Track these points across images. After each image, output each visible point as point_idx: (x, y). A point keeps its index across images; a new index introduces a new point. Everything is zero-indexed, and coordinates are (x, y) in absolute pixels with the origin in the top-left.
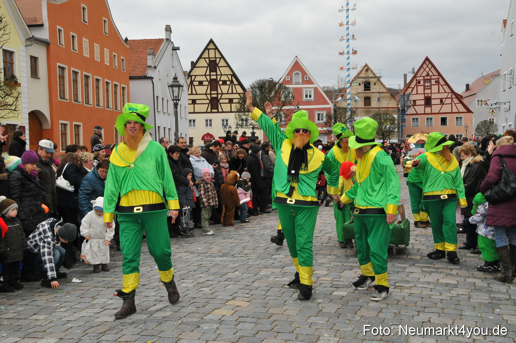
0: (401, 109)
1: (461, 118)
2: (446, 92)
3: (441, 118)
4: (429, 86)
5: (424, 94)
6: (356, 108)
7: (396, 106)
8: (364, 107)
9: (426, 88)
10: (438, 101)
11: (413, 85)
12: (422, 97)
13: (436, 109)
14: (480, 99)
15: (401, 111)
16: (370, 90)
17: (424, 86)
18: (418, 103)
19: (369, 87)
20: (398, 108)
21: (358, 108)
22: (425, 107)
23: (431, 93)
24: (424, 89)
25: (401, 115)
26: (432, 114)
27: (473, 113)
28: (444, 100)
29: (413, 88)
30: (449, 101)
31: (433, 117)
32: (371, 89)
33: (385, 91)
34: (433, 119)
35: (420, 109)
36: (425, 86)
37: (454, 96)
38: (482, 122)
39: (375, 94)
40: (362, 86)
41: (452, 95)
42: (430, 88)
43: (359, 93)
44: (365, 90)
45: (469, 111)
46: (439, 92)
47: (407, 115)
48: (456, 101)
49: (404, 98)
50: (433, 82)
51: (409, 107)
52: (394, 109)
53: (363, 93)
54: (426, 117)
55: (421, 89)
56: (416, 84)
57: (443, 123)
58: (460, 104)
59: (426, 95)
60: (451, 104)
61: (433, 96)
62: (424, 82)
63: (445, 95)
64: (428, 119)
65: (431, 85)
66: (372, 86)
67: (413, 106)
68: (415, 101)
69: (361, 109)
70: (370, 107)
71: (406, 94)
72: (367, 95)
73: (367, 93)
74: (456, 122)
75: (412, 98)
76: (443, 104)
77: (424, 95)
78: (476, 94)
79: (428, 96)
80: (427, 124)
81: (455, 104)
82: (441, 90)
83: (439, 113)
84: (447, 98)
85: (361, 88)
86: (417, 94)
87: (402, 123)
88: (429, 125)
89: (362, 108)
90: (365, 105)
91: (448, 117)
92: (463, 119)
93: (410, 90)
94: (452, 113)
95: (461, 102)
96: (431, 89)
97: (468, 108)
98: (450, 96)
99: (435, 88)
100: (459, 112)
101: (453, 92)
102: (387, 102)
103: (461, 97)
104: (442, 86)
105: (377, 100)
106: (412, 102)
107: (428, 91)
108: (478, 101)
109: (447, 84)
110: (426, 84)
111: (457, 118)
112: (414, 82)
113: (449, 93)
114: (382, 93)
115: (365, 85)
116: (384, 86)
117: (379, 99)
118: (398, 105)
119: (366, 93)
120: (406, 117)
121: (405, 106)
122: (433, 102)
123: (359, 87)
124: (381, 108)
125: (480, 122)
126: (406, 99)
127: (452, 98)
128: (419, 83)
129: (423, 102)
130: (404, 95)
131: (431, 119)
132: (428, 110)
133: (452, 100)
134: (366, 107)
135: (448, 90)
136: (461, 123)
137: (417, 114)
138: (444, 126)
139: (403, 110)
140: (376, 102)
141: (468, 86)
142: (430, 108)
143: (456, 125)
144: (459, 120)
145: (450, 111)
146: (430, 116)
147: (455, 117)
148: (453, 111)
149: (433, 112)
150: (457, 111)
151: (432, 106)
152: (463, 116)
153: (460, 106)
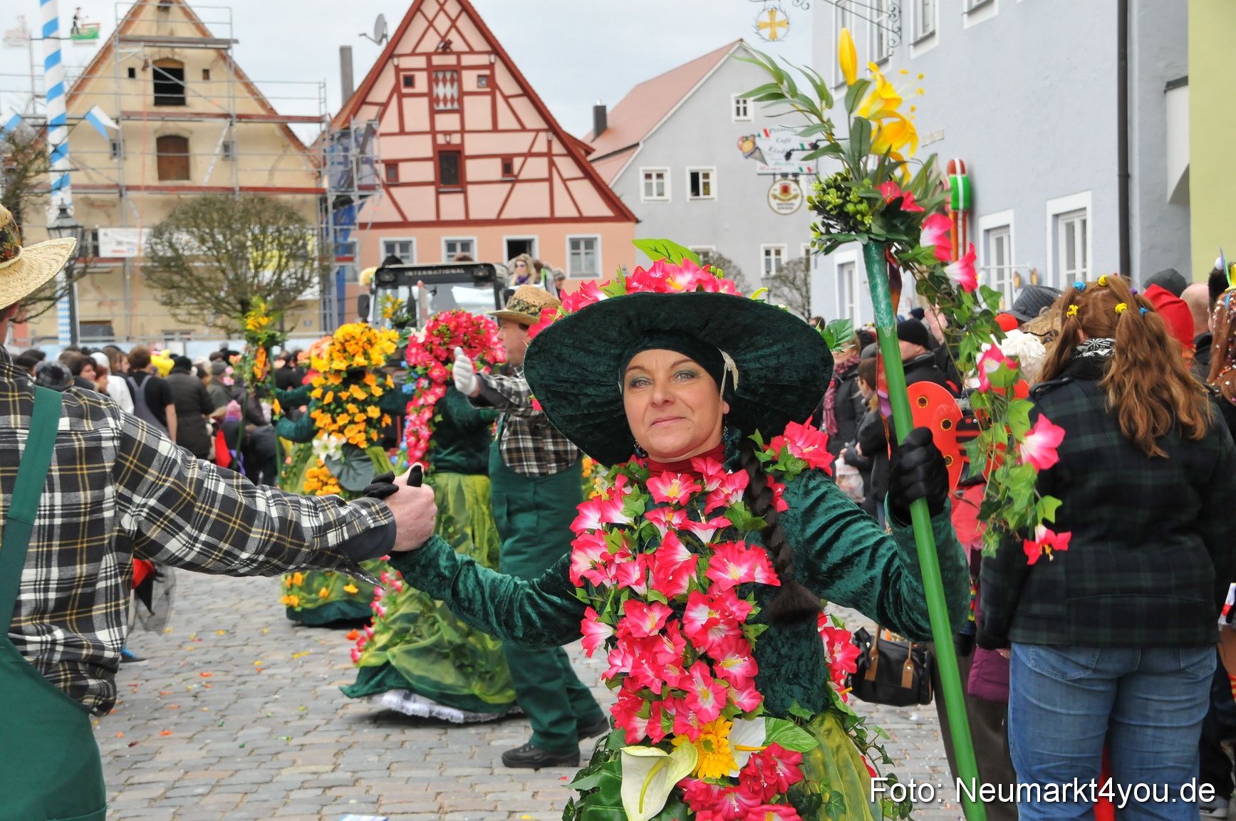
0: (331, 198)
1: (590, 243)
2: (523, 129)
4: (452, 100)
5: (433, 132)
6: (117, 186)
7: (311, 184)
8: (155, 182)
9: (441, 106)
10: (493, 169)
11: (382, 91)
12: (424, 147)
13: (484, 201)
14: (654, 169)
15: (335, 206)
16: (181, 102)
17: (433, 100)
18: (406, 172)
19: (180, 89)
20: (320, 191)
21: (129, 188)
22: (438, 193)
23: (463, 131)
24: (433, 112)
25: (335, 224)
26: (467, 222)
27: (637, 221)
28: (517, 162)
29: (385, 106)
30: (538, 167)
31: (475, 239)
32: (189, 100)
33: (254, 108)
34: (475, 248)
35: (419, 203)
36: (437, 100)
37: (558, 148)
39: (209, 123)
40: (146, 83)
41: (550, 142)
42: (456, 106)
43: (128, 116)
44: (158, 102)
45: (622, 214)
46: (495, 129)
47: (363, 226)
48: (567, 167)
49: (346, 149)
50: (470, 80)
51: (372, 188)
52: (299, 197)
53: (150, 116)
54: (443, 238)
55: (417, 111)
56: (396, 89)
58: (586, 184)
59: (441, 140)
60: (550, 180)
61: (472, 145)
62: (432, 82)
63: (519, 143)
64: (451, 246)
65: (462, 94)
66: (193, 84)
67: (387, 187)
68: (392, 166)
69: (145, 194)
70: (185, 183)
71: (353, 127)
72: (172, 128)
73: (168, 114)
74: (572, 261)
75: (383, 149)
76: (515, 181)
77: (434, 140)
78: (637, 145)
79: (448, 143)
81: (564, 181)
82: (506, 120)
83: (498, 222)
84: (530, 154)
85: (142, 92)
86: (402, 132)
87: (339, 260)
89: (148, 188)
90: (162, 176)
91: (536, 237)
92: (599, 246)
93: (368, 113)
94: (552, 220)
95: (589, 175)
96: (460, 111)
97: (618, 199)
98: (541, 146)
99: (478, 111)
100: (581, 219)
101: (552, 127)
102: (268, 163)
103: (589, 151)
104: (506, 98)
105: (218, 150)
106: (381, 168)
107: (447, 122)
108: (648, 176)
109: (527, 92)
110: (442, 90)
111: (575, 244)
112: (388, 81)
113: (538, 131)
114: (240, 117)
115: (157, 75)
116: (249, 86)
117: (226, 147)
118: (319, 176)
119: (163, 118)
120: (355, 236)
121: (351, 185)
122: (473, 170)
123: (128, 84)
124: (241, 189)
126: (354, 151)
127: (549, 155)
128: (409, 82)
129: (427, 171)
130: (345, 133)
132: (452, 206)
133: (552, 164)
134: (168, 183)
135: (533, 121)
136: (592, 264)
137: (405, 224)
139: (344, 203)
140: (214, 160)
141: (600, 113)
142: (461, 196)
143: (572, 275)
144: (582, 250)
145: (547, 214)
146: (459, 235)
147: (568, 237)
148: (558, 214)
149: (473, 216)
150: (575, 214)
151: (470, 188)
152: (599, 236)
153: (584, 191)
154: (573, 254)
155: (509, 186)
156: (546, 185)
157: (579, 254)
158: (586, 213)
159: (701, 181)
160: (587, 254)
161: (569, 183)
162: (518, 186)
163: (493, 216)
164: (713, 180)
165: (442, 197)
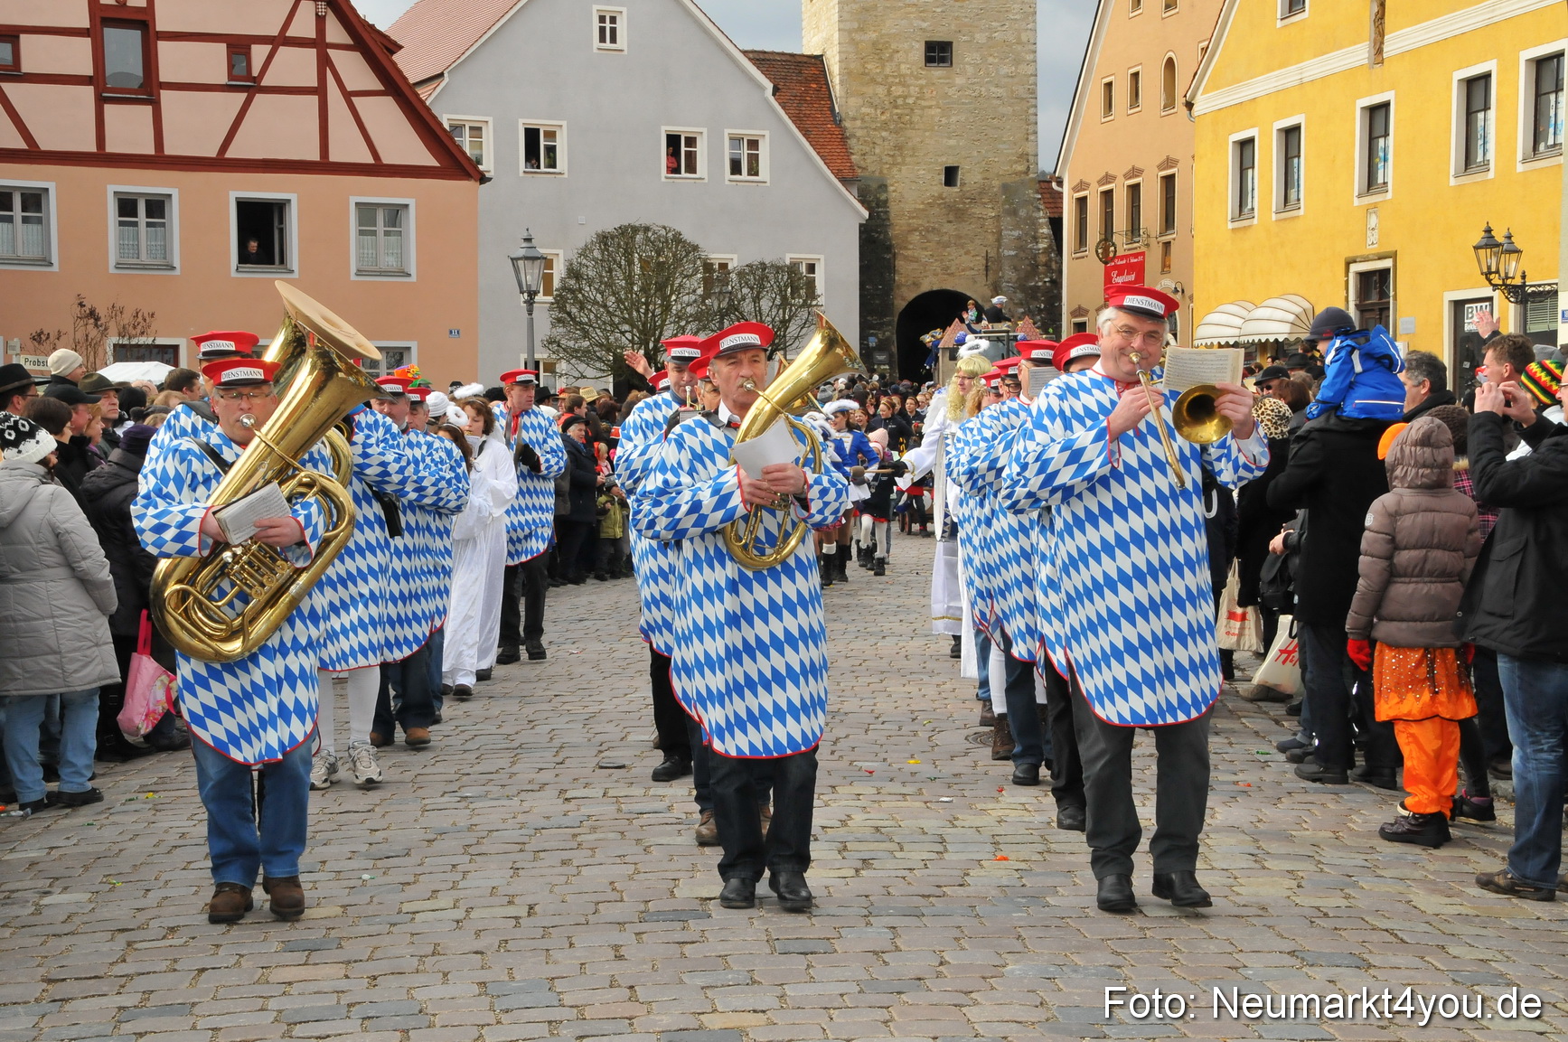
1: (395, 214)
3: (245, 208)
10: (213, 62)
12: (72, 7)
13: (192, 124)
18: (36, 54)
22: (101, 101)
26: (159, 161)
27: (483, 179)
28: (258, 53)
30: (297, 66)
31: (174, 192)
34: (175, 210)
35: (61, 117)
37: (335, 32)
38: (604, 239)
41: (321, 20)
45: (455, 162)
48: (354, 69)
54: (111, 189)
57: (253, 245)
58: (388, 103)
60: (320, 91)
61: (170, 12)
63: (263, 16)
64: (127, 206)
68: (7, 37)
74: (360, 246)
76: (252, 91)
78: (441, 75)
79: (122, 4)
80: (121, 247)
81: (348, 95)
83: (220, 163)
84: (282, 40)
88: (144, 259)
91: (293, 197)
92: (411, 220)
94: (324, 166)
95: (393, 86)
97: (450, 135)
98: (304, 27)
100: (379, 169)
103: (392, 48)
111: (367, 214)
122: (172, 61)
125: (586, 235)
127: (319, 43)
129: (76, 55)
131: (157, 207)
132: (129, 127)
133: (324, 63)
136: (397, 252)
137: (34, 155)
138: (258, 275)
142: (149, 108)
143: (360, 273)
144: (380, 227)
145: (314, 156)
146: (144, 184)
147: (353, 200)
148: (335, 156)
149: (168, 151)
150: (370, 160)
151: (165, 95)
152: (411, 202)
153: (385, 116)
154: (361, 233)
155: (244, 96)
156: (314, 100)
157: (374, 233)
158: (386, 160)
159: (542, 143)
160: (387, 233)
161: (355, 100)
162: (259, 98)
163: (212, 152)
164: (561, 144)
165: (108, 108)
